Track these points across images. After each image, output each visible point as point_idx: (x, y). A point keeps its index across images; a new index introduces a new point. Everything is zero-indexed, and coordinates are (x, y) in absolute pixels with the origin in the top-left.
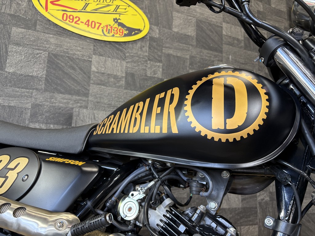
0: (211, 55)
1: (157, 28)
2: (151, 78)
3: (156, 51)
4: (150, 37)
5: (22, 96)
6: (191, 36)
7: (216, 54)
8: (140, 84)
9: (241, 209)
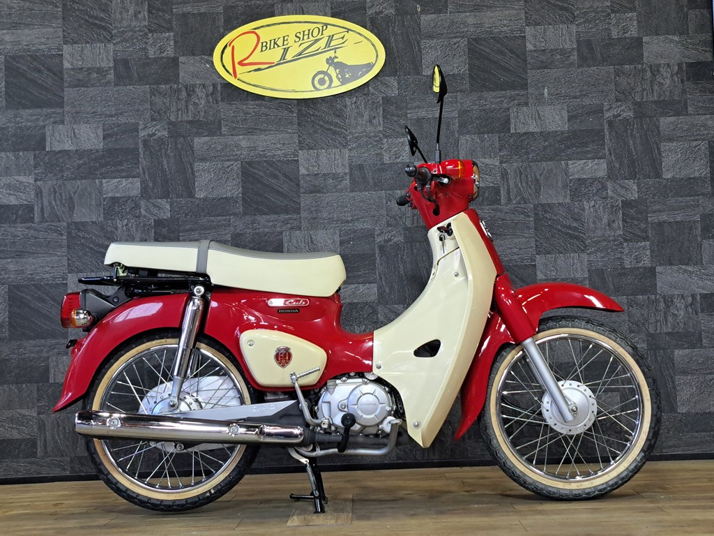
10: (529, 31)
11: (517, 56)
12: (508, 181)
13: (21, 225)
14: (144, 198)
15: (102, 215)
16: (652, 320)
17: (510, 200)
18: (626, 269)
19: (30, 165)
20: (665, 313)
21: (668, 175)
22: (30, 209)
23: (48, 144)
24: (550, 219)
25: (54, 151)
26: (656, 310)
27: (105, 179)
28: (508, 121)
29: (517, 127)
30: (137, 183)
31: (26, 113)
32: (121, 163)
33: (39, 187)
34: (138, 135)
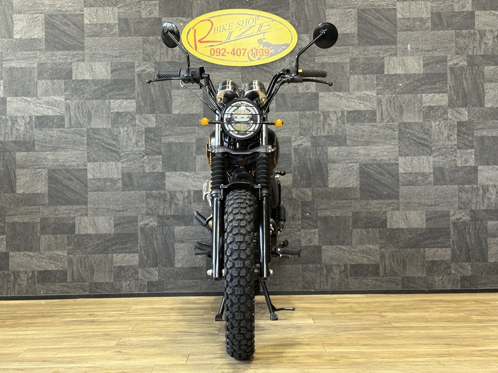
0: (380, 51)
1: (307, 36)
2: (303, 94)
3: (307, 63)
4: (299, 49)
5: (188, 133)
6: (351, 33)
7: (387, 47)
8: (291, 103)
9: (426, 229)
10: (399, 5)
11: (391, 22)
12: (382, 106)
13: (56, 129)
14: (138, 113)
15: (110, 124)
16: (474, 201)
17: (382, 119)
18: (458, 167)
19: (62, 89)
20: (483, 197)
21: (488, 105)
22: (62, 119)
23: (74, 75)
24: (409, 133)
25: (78, 80)
26: (477, 195)
27: (112, 99)
28: (383, 66)
29: (389, 70)
30: (133, 103)
31: (59, 54)
32: (123, 89)
33: (68, 104)
34: (134, 71)
